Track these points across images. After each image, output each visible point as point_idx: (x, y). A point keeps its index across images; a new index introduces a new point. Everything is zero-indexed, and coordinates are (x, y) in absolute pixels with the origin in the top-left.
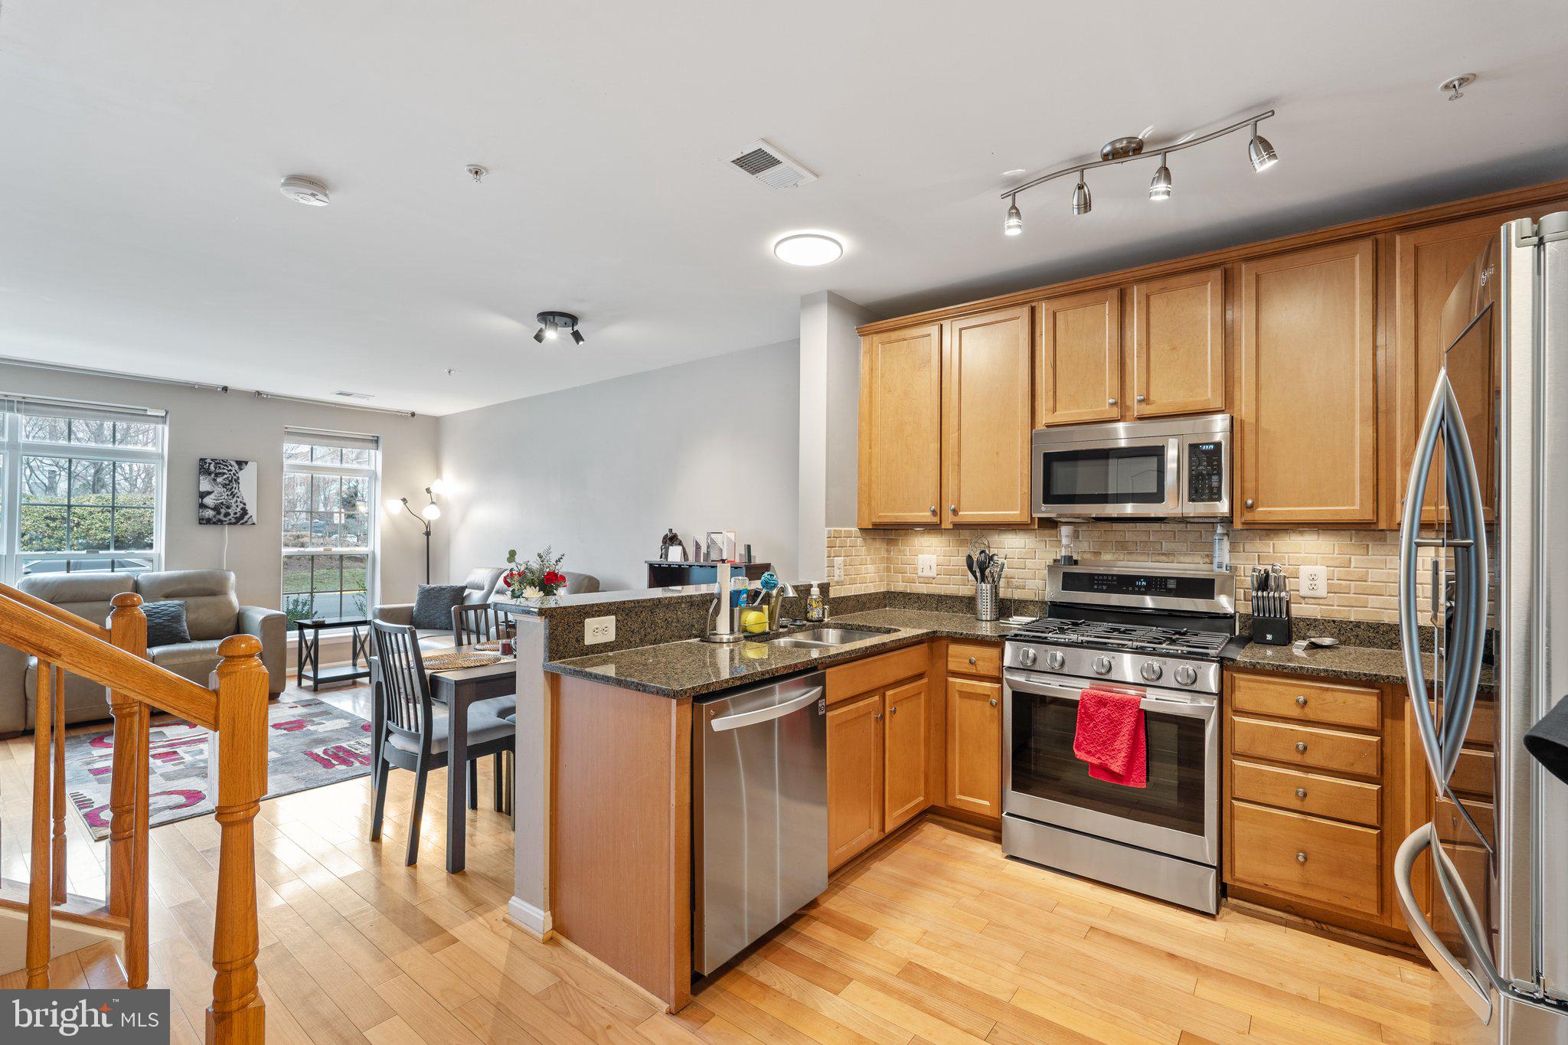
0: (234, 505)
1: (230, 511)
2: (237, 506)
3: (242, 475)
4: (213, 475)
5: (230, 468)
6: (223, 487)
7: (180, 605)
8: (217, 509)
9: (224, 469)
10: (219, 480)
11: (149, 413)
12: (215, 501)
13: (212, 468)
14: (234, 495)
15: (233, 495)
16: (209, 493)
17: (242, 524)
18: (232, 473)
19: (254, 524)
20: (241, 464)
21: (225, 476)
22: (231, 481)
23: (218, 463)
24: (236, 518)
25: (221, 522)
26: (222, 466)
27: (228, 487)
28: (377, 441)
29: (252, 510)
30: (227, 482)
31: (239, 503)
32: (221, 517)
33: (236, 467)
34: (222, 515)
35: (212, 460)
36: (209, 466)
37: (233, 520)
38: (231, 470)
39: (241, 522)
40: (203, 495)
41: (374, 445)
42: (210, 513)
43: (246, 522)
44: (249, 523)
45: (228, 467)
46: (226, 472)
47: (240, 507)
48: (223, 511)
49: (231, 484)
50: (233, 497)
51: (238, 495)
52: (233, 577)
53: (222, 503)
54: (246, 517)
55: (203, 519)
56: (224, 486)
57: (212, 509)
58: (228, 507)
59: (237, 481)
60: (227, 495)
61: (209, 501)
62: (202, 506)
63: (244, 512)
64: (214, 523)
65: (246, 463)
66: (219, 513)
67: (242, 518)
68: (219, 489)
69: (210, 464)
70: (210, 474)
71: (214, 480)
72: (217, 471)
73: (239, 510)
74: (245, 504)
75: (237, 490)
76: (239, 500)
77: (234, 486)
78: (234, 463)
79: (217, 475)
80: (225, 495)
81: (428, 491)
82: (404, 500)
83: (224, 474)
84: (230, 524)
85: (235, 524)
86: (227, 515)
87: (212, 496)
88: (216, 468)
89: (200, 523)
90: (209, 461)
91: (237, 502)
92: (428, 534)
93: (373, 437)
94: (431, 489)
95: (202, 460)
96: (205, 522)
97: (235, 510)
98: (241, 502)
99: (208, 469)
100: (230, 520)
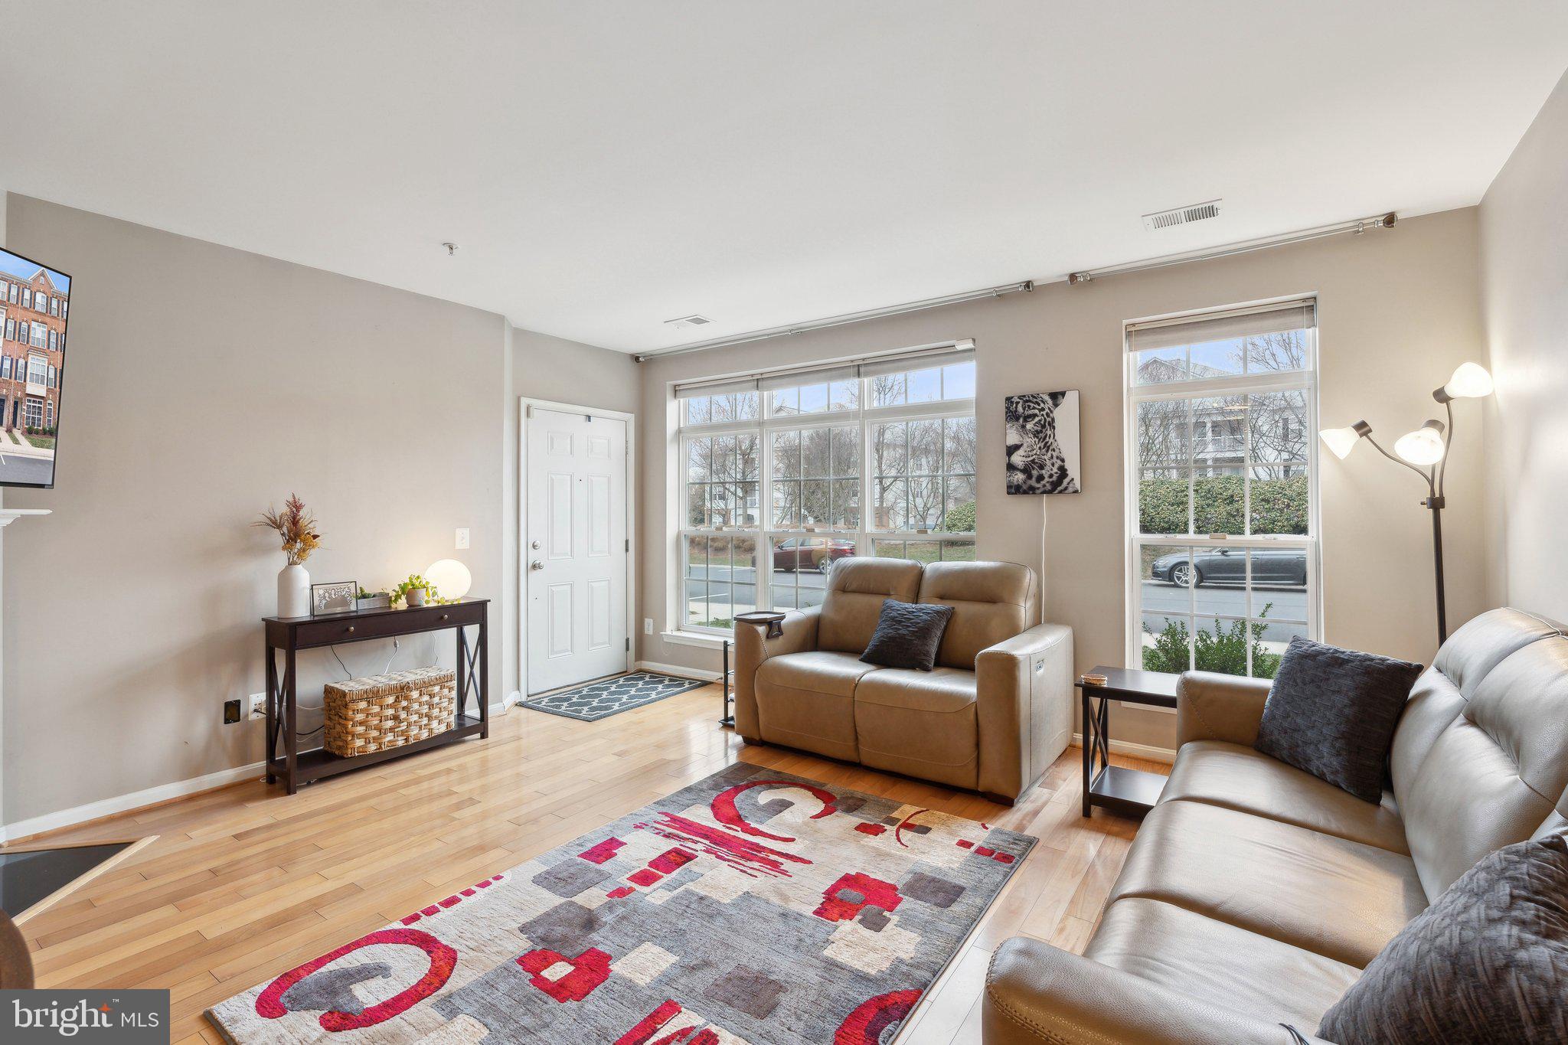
0: (1048, 463)
1: (1043, 472)
2: (1053, 465)
3: (1057, 413)
4: (1021, 420)
5: (1042, 405)
6: (1035, 436)
8: (1026, 471)
9: (1034, 408)
10: (1029, 426)
11: (959, 347)
12: (1024, 459)
13: (1020, 409)
14: (1049, 447)
15: (1047, 447)
16: (1017, 447)
17: (1061, 492)
18: (1044, 413)
19: (1076, 492)
20: (1056, 396)
21: (1037, 419)
22: (1043, 426)
23: (1027, 401)
24: (1052, 483)
25: (1032, 490)
26: (1032, 405)
27: (1042, 435)
28: (1311, 310)
29: (1073, 471)
30: (1039, 429)
31: (1055, 460)
32: (1033, 482)
33: (1050, 402)
34: (1034, 479)
35: (1019, 397)
36: (1016, 407)
37: (1049, 487)
38: (1043, 409)
39: (1059, 489)
40: (1011, 450)
41: (1307, 318)
42: (1019, 477)
43: (1066, 488)
44: (1070, 490)
45: (1039, 405)
46: (1037, 411)
47: (1056, 466)
48: (1035, 473)
49: (1045, 430)
50: (1047, 451)
51: (1054, 446)
52: (1029, 576)
53: (1033, 461)
54: (1066, 481)
55: (1012, 487)
56: (1036, 434)
57: (1021, 471)
58: (1042, 467)
59: (1052, 425)
60: (1040, 448)
61: (1018, 459)
62: (1011, 467)
63: (1063, 472)
64: (1025, 492)
65: (1063, 394)
66: (1030, 477)
67: (1058, 484)
68: (1029, 440)
69: (1017, 403)
70: (1017, 419)
71: (1023, 427)
72: (1026, 413)
73: (1055, 470)
74: (1063, 461)
75: (1051, 440)
76: (1055, 454)
77: (1049, 432)
78: (1047, 398)
79: (1027, 418)
80: (1036, 447)
81: (1442, 395)
82: (1362, 428)
83: (1035, 415)
84: (1044, 493)
85: (1051, 492)
86: (1040, 478)
87: (1021, 452)
88: (1024, 409)
89: (1009, 493)
90: (1016, 399)
91: (1052, 457)
92: (1436, 504)
93: (1304, 300)
94: (1450, 391)
95: (1009, 399)
96: (1013, 491)
97: (1051, 470)
98: (1057, 458)
99: (1016, 411)
100: (1044, 486)
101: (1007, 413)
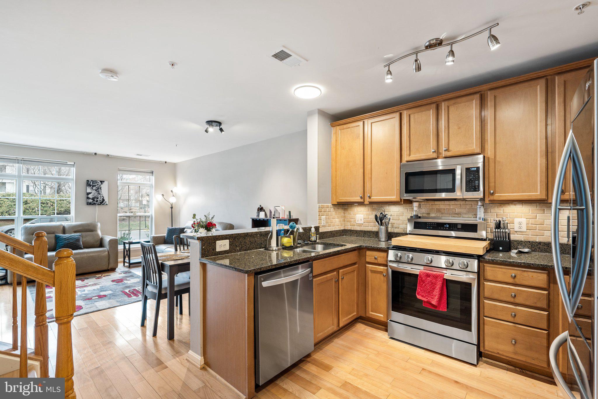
1: (98, 200)
2: (101, 198)
4: (92, 186)
5: (98, 183)
6: (96, 191)
7: (79, 235)
8: (93, 199)
9: (95, 184)
10: (94, 188)
11: (68, 163)
12: (92, 196)
13: (91, 183)
14: (100, 194)
15: (99, 194)
16: (90, 193)
17: (103, 205)
18: (99, 185)
19: (107, 205)
20: (102, 182)
21: (96, 187)
22: (98, 189)
23: (93, 182)
24: (100, 202)
25: (95, 204)
26: (95, 183)
27: (97, 191)
28: (152, 173)
29: (106, 199)
30: (97, 189)
31: (101, 197)
32: (95, 202)
33: (100, 183)
34: (95, 201)
35: (91, 181)
36: (90, 183)
37: (99, 203)
38: (98, 184)
39: (102, 204)
40: (88, 194)
41: (151, 174)
42: (91, 201)
43: (104, 204)
44: (105, 204)
46: (96, 185)
47: (102, 198)
48: (96, 200)
49: (98, 190)
51: (101, 194)
52: (99, 225)
53: (95, 197)
54: (104, 202)
55: (88, 203)
56: (96, 190)
57: (91, 199)
58: (97, 198)
59: (100, 188)
61: (90, 196)
62: (88, 198)
63: (103, 200)
64: (92, 204)
65: (104, 182)
67: (102, 202)
68: (94, 192)
69: (90, 182)
70: (90, 186)
71: (92, 188)
72: (93, 185)
73: (101, 199)
74: (103, 197)
75: (100, 192)
77: (100, 190)
78: (99, 182)
79: (93, 186)
80: (96, 194)
81: (172, 191)
82: (163, 195)
83: (96, 186)
84: (98, 205)
85: (100, 204)
87: (91, 194)
88: (93, 184)
89: (87, 205)
90: (90, 181)
91: (100, 196)
92: (172, 208)
93: (151, 171)
94: (173, 191)
95: (88, 181)
96: (89, 204)
97: (100, 199)
98: (102, 196)
99: (90, 184)
100: (98, 203)
101: (87, 184)
